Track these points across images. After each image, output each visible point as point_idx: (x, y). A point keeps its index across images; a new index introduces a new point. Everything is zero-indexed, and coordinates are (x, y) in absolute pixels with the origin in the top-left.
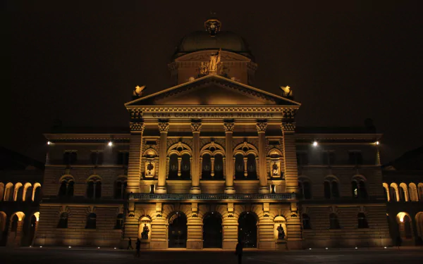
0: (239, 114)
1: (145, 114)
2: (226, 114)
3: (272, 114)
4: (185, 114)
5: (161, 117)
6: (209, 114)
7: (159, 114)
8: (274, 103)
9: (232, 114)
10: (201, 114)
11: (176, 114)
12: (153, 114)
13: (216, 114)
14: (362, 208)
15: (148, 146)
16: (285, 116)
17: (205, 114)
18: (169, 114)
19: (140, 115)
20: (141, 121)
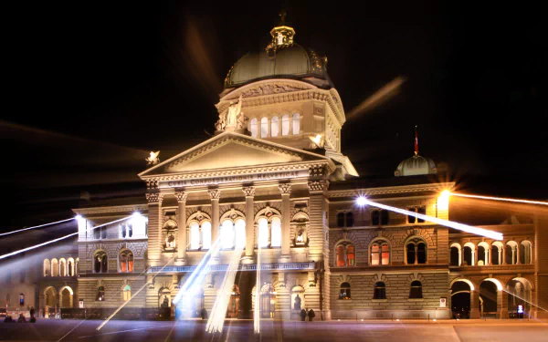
0: (259, 176)
1: (161, 183)
2: (245, 177)
3: (297, 172)
4: (201, 181)
5: (177, 186)
6: (226, 178)
7: (175, 183)
8: (299, 158)
9: (252, 176)
10: (218, 179)
11: (192, 181)
12: (169, 183)
13: (234, 177)
14: (416, 274)
15: (168, 217)
16: (312, 173)
17: (222, 179)
18: (185, 182)
19: (155, 186)
20: (158, 191)
